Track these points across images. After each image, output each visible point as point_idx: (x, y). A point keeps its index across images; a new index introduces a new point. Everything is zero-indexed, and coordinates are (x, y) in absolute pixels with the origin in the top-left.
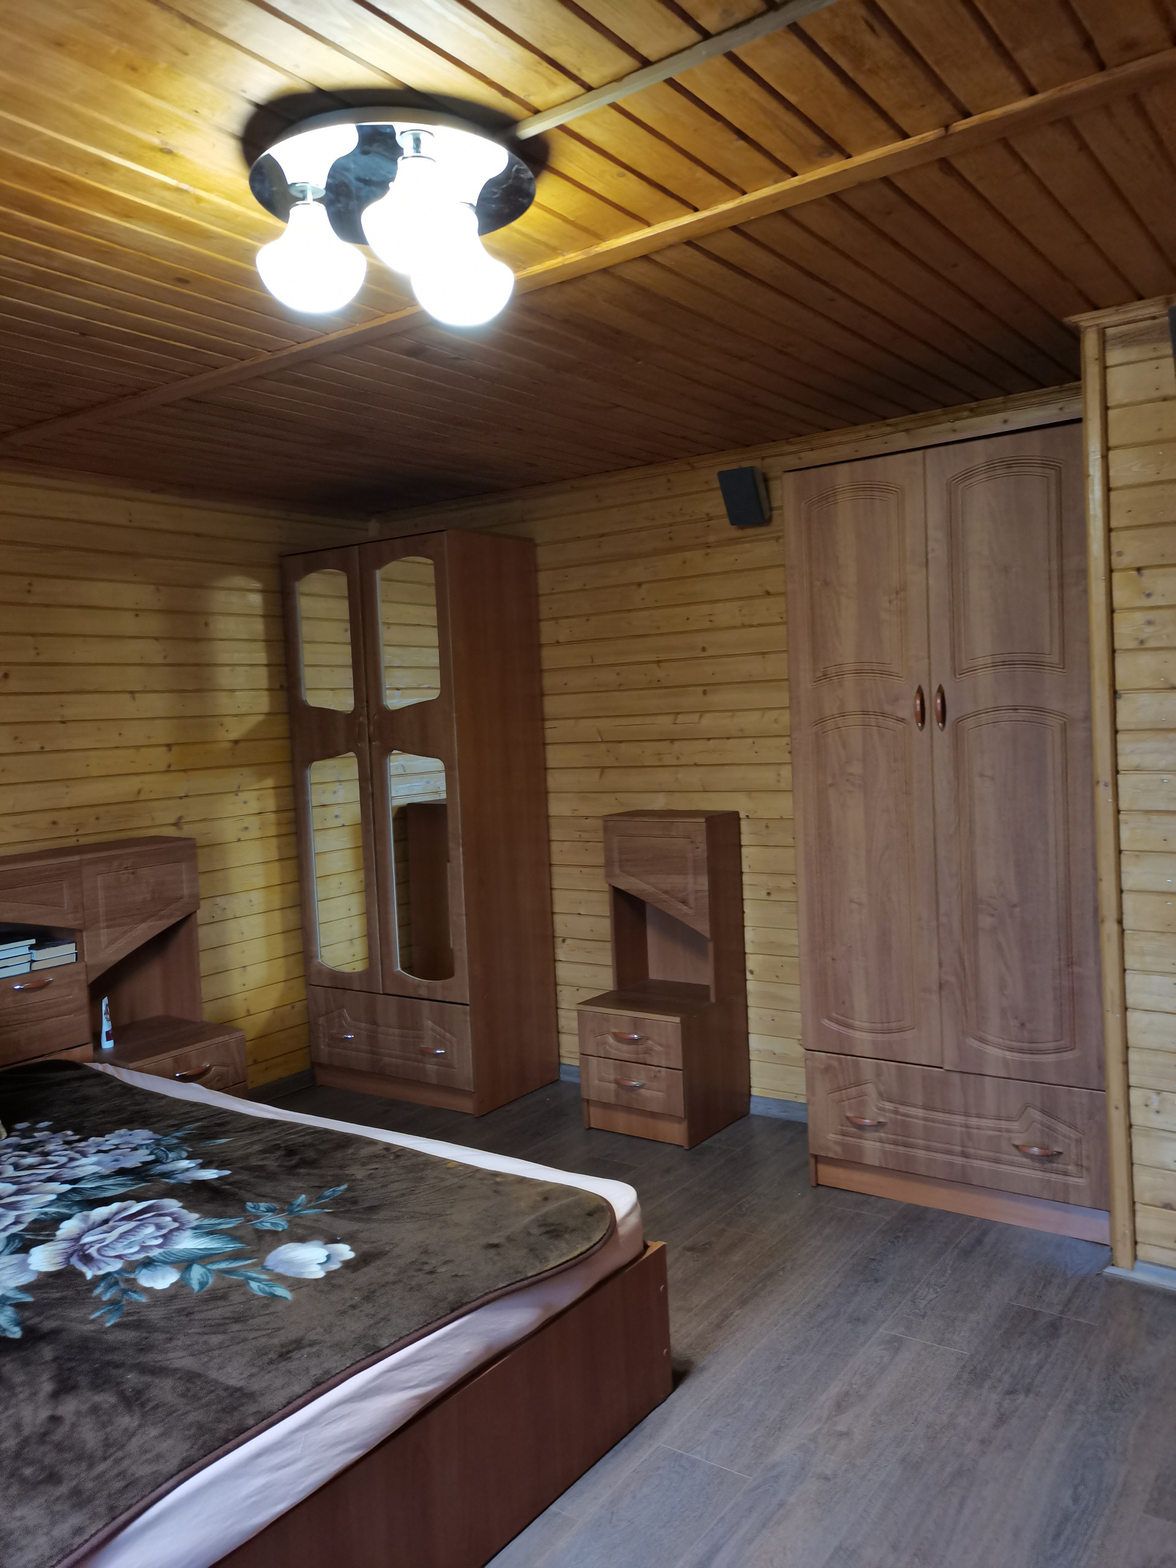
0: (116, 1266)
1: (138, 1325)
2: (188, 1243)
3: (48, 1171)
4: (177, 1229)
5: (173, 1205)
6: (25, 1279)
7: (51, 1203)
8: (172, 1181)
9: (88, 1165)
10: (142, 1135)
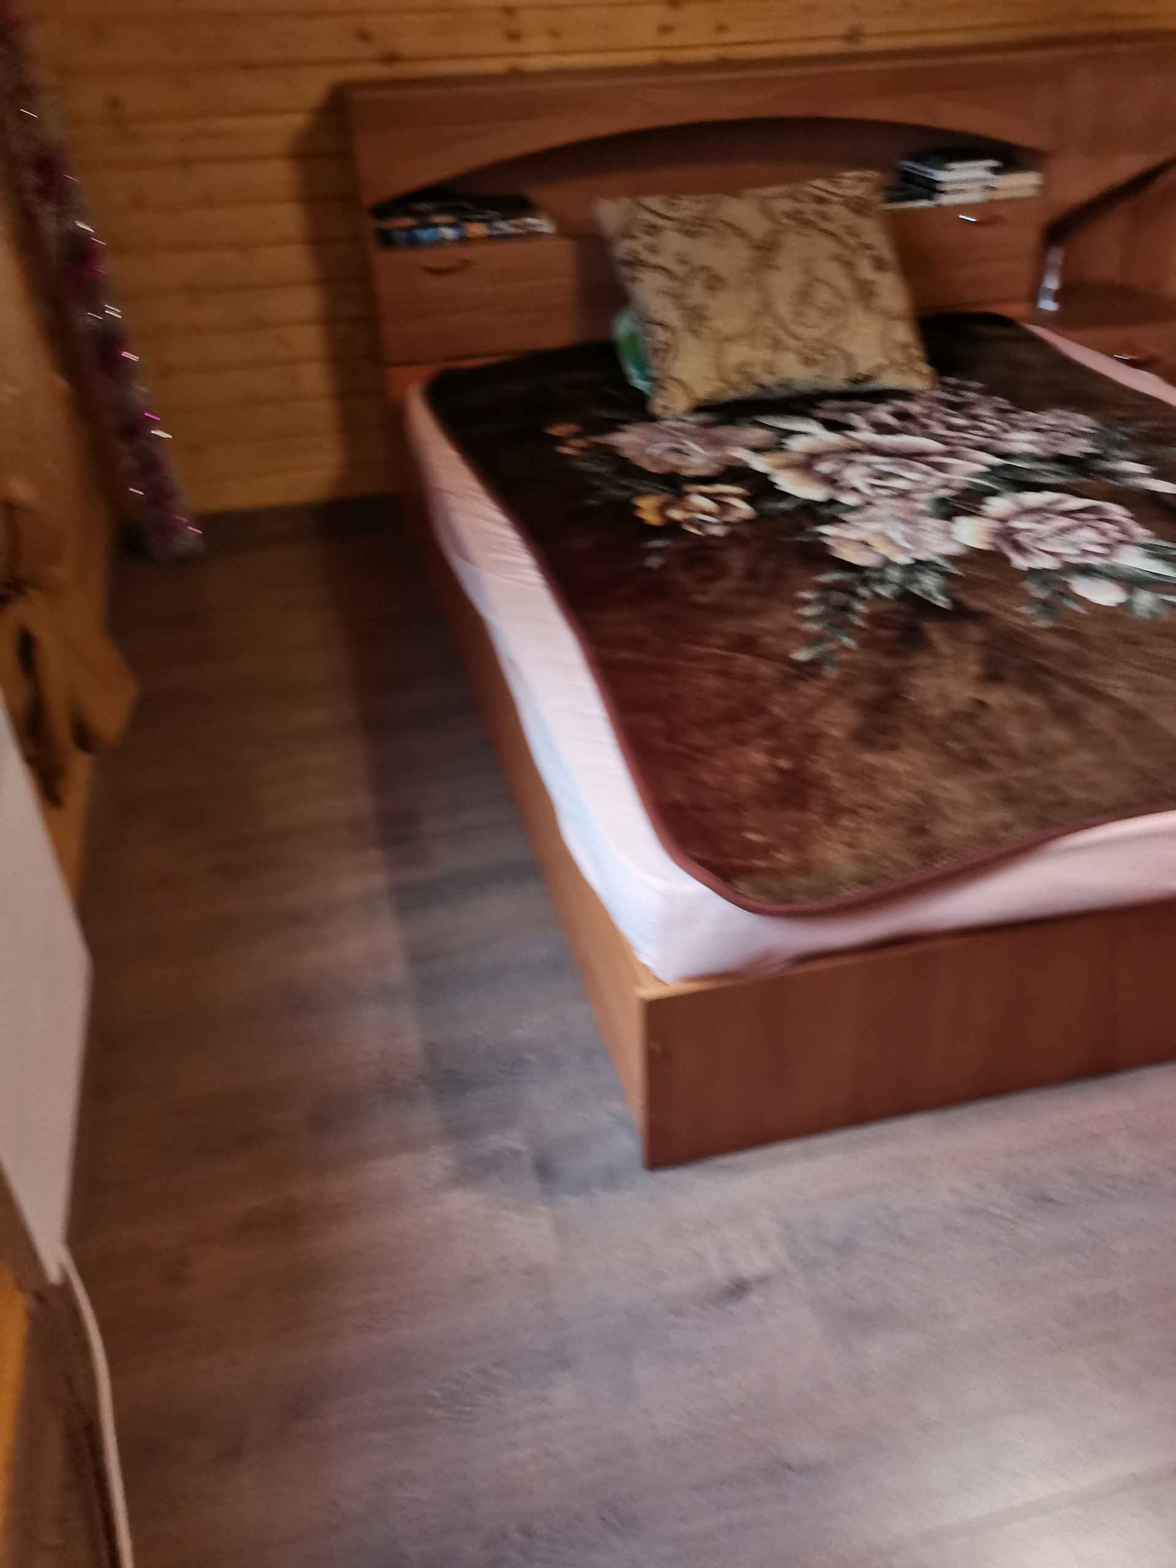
0: (1049, 563)
1: (1072, 635)
2: (1133, 560)
3: (977, 438)
4: (1121, 542)
5: (1116, 511)
6: (952, 549)
7: (982, 475)
8: (1117, 484)
9: (1021, 442)
10: (1083, 422)
